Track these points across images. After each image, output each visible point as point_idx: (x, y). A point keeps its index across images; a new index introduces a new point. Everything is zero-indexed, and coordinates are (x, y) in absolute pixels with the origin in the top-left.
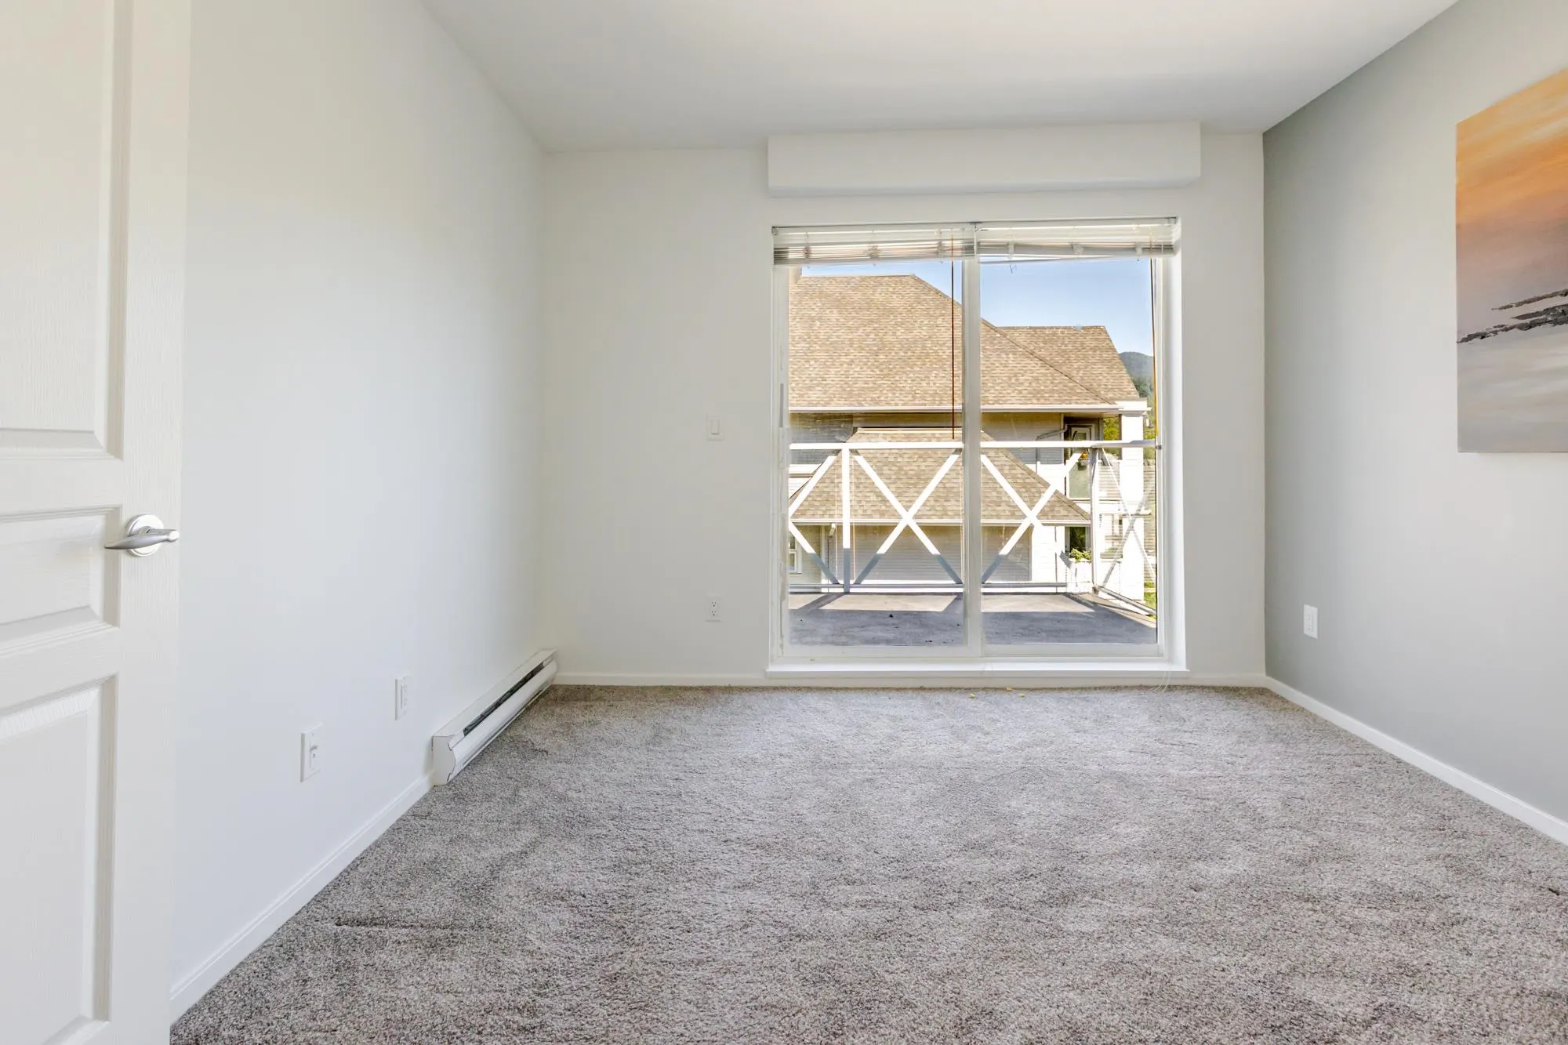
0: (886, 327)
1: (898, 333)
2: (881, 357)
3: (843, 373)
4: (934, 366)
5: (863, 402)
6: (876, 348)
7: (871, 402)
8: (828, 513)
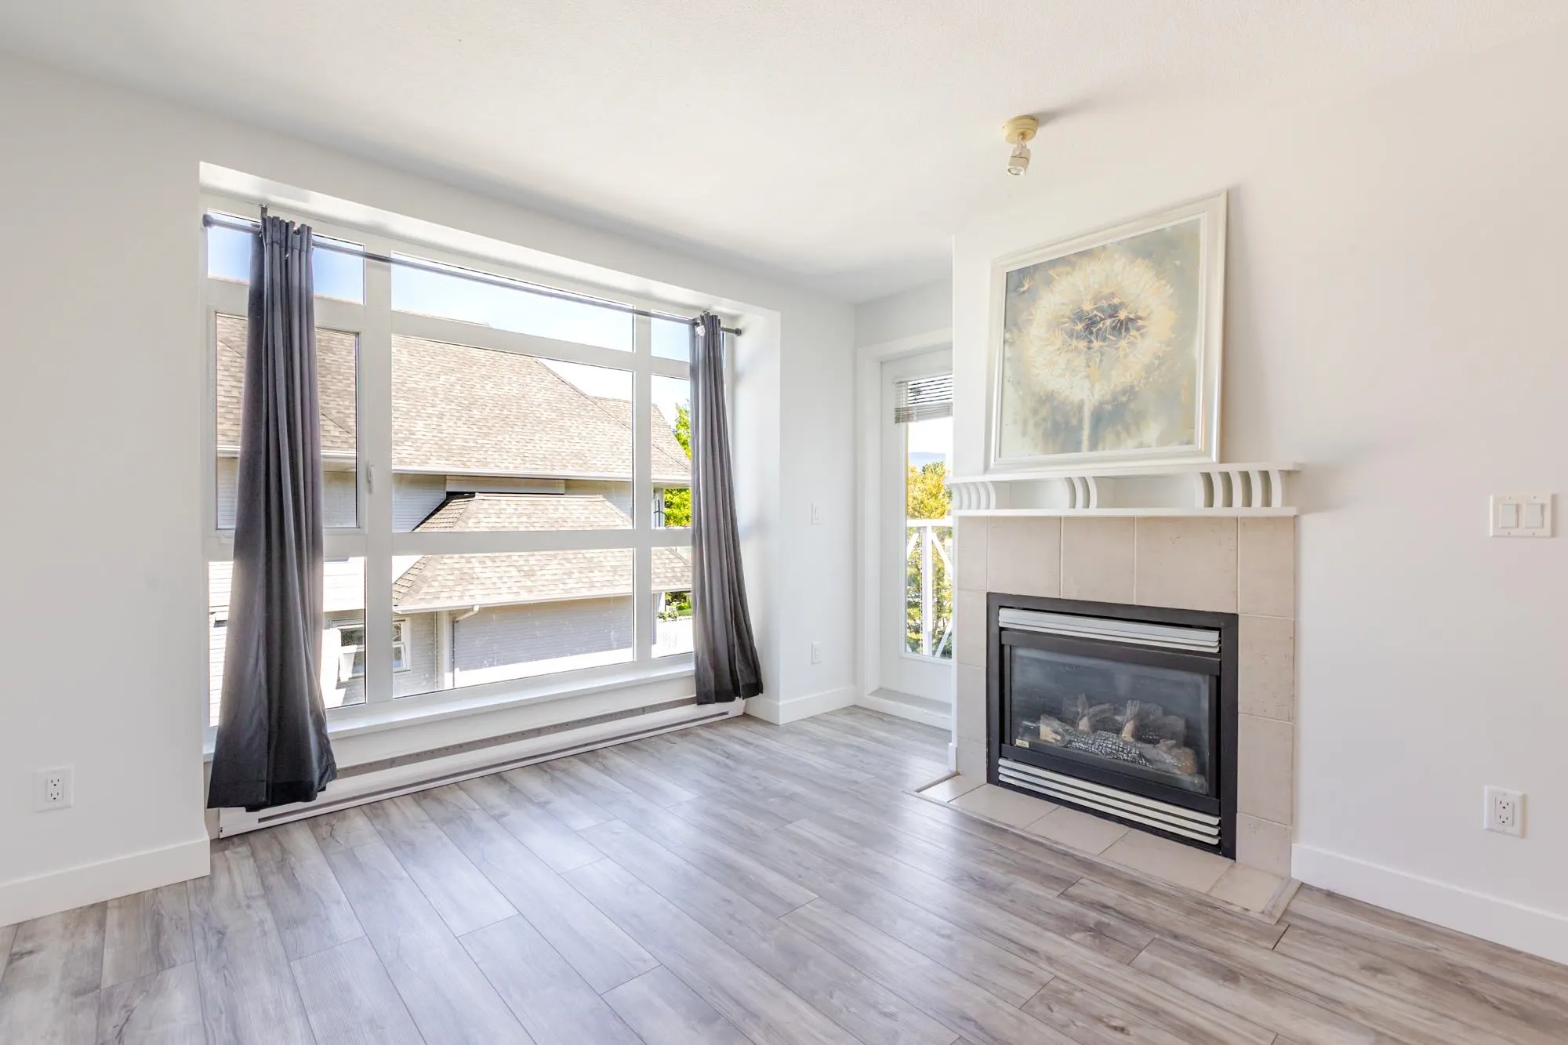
0: (472, 379)
1: (488, 387)
2: (475, 412)
3: (434, 427)
4: (535, 428)
5: (468, 463)
6: (466, 402)
7: (477, 464)
8: (467, 593)
